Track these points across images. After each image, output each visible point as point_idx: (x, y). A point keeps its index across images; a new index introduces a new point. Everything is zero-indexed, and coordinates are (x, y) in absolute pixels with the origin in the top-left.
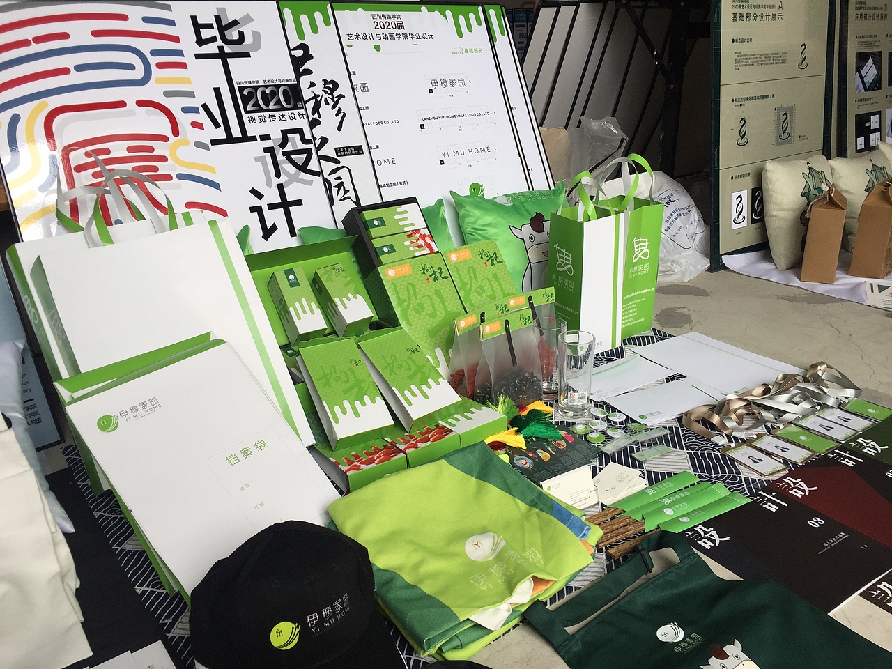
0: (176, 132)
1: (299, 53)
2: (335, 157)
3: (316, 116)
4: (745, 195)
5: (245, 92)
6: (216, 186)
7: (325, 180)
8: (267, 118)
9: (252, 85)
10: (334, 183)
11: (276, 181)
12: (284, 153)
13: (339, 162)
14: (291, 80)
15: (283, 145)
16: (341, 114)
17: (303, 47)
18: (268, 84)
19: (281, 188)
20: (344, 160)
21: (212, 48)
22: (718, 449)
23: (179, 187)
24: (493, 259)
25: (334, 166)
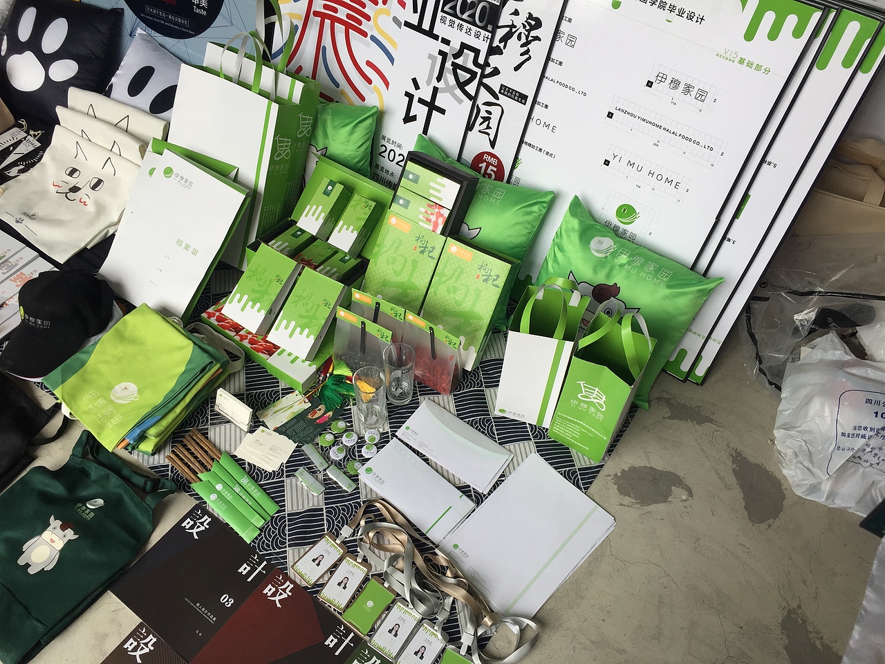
2: (497, 93)
3: (502, 45)
6: (392, 60)
7: (475, 110)
8: (456, 25)
10: (483, 114)
12: (453, 64)
13: (498, 99)
15: (456, 56)
16: (527, 56)
19: (435, 90)
20: (503, 100)
22: (331, 531)
23: (369, 46)
24: (490, 278)
25: (493, 100)
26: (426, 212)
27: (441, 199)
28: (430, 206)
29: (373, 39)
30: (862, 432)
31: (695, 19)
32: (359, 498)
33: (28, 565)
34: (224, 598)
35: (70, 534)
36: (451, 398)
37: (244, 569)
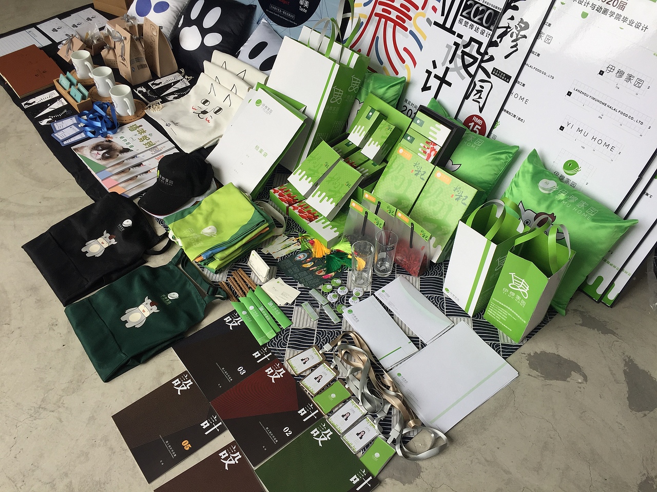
0: (423, 8)
2: (490, 73)
3: (498, 40)
5: (469, 3)
6: (421, 47)
7: (472, 84)
8: (469, 25)
10: (478, 88)
11: (447, 64)
12: (463, 52)
13: (489, 77)
14: (499, 9)
15: (465, 46)
16: (515, 49)
18: (484, 4)
19: (447, 69)
20: (493, 79)
22: (317, 345)
23: (407, 37)
24: (461, 197)
25: (486, 78)
26: (424, 147)
27: (436, 139)
28: (427, 143)
29: (412, 33)
31: (641, 28)
32: (341, 328)
33: (126, 322)
34: (240, 369)
35: (155, 309)
36: (418, 279)
37: (256, 355)
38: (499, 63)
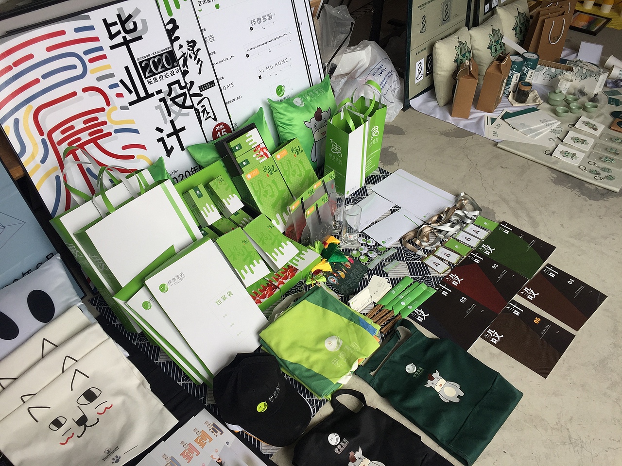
0: (108, 104)
1: (170, 26)
2: (200, 93)
3: (185, 68)
4: (423, 61)
5: (143, 65)
6: (136, 131)
7: (197, 110)
8: (158, 79)
9: (147, 58)
10: (201, 109)
11: (169, 119)
12: (171, 99)
13: (202, 95)
14: (168, 48)
15: (169, 94)
16: (200, 62)
17: (173, 21)
18: (156, 55)
19: (172, 122)
20: (205, 93)
21: (119, 39)
22: (419, 259)
23: (116, 138)
24: (298, 151)
25: (200, 98)
27: (256, 143)
29: (117, 131)
30: (384, 83)
33: (459, 397)
34: (462, 301)
38: (200, 81)
